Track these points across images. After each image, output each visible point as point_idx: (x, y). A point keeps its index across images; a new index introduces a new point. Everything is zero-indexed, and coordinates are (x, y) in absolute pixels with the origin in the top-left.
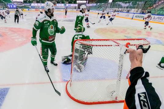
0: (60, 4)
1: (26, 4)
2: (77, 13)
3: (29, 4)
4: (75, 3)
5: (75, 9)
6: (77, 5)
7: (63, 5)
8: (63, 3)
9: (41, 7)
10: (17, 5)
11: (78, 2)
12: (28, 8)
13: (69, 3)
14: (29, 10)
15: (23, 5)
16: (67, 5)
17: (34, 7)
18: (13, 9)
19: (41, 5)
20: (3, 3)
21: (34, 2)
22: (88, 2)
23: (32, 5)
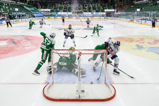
0: (86, 13)
1: (52, 13)
2: (105, 20)
3: (55, 13)
4: (103, 11)
5: (103, 17)
6: (105, 13)
7: (90, 13)
8: (90, 11)
9: (67, 15)
10: (43, 14)
11: (105, 10)
12: (54, 16)
13: (97, 11)
14: (55, 18)
15: (50, 14)
16: (94, 13)
17: (60, 15)
18: (39, 18)
19: (68, 13)
20: (30, 12)
21: (61, 11)
22: (116, 10)
23: (59, 13)
